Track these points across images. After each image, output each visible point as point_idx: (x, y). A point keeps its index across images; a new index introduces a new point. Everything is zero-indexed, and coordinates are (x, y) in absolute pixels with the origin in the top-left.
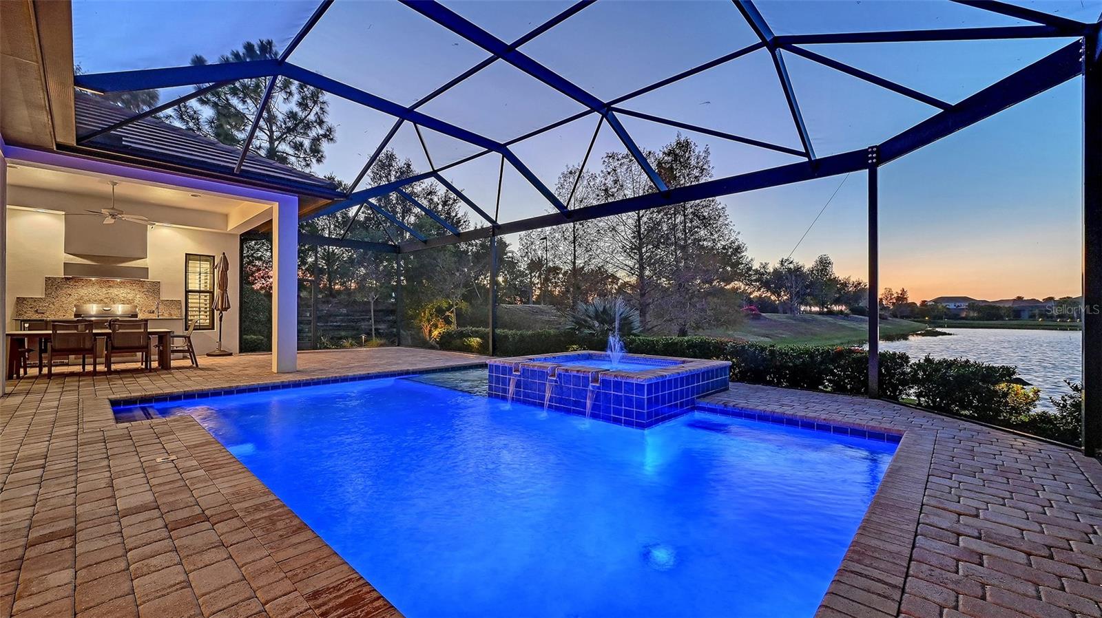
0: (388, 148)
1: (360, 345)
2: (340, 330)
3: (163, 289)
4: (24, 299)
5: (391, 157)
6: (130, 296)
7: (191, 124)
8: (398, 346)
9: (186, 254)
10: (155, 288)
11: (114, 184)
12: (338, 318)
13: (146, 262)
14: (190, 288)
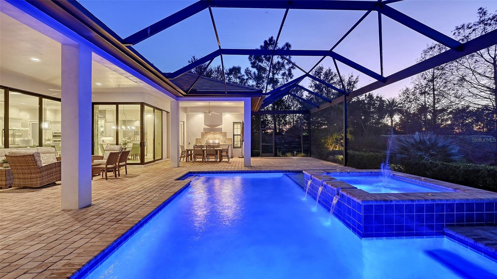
0: (320, 65)
1: (294, 156)
2: (294, 148)
3: (227, 134)
4: (198, 139)
5: (321, 69)
6: (219, 137)
7: (249, 76)
8: (310, 157)
9: (233, 122)
10: (225, 134)
11: (209, 103)
12: (295, 143)
13: (222, 126)
14: (235, 134)
